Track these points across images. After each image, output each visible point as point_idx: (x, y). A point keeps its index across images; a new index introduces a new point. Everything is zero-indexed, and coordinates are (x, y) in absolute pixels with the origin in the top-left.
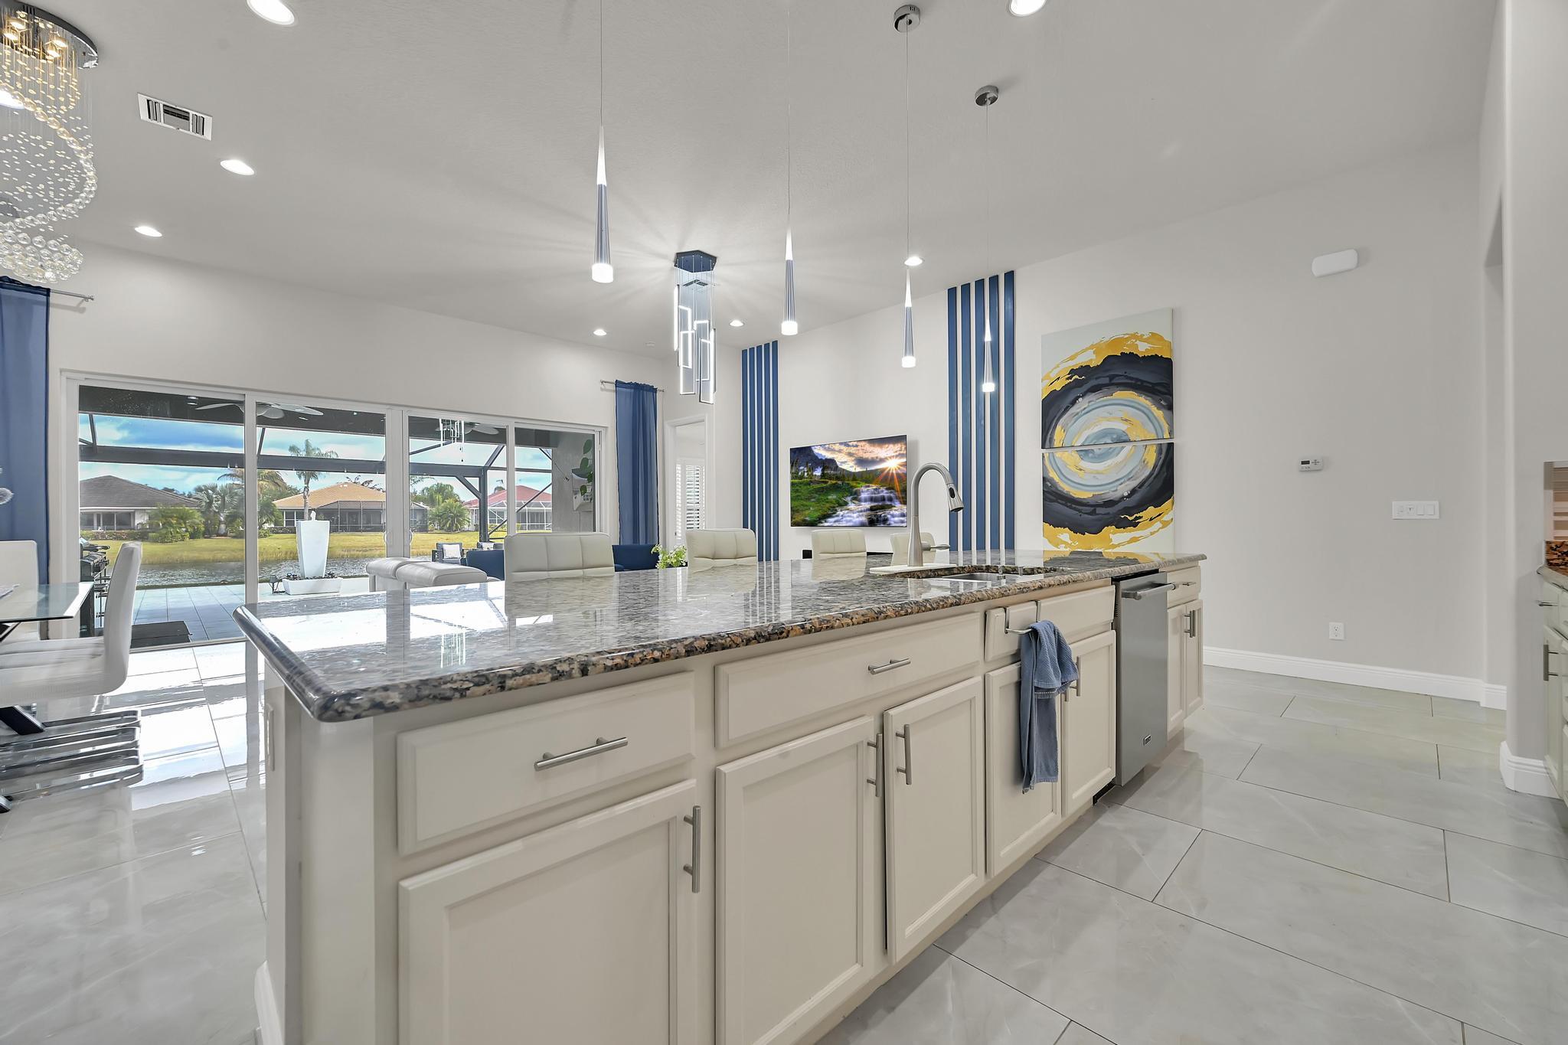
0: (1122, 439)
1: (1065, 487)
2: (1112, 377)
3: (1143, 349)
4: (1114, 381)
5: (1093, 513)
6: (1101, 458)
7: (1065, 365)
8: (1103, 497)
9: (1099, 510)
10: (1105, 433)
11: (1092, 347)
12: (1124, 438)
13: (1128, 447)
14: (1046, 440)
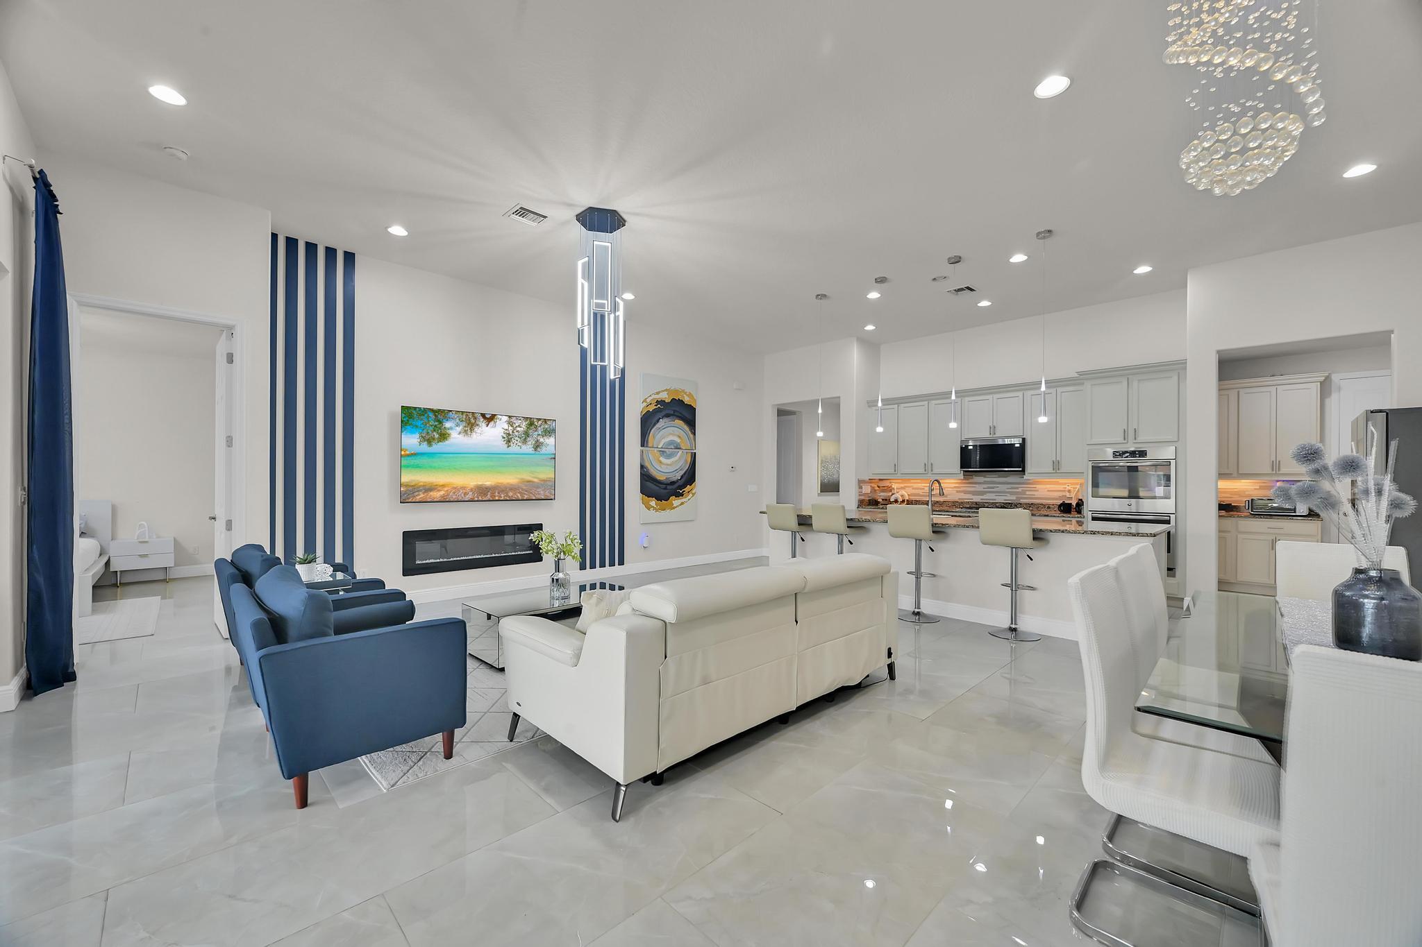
0: (678, 448)
1: (654, 473)
2: (674, 411)
3: (687, 400)
4: (676, 414)
5: (665, 489)
6: (669, 457)
7: (653, 397)
8: (671, 479)
9: (668, 487)
10: (672, 442)
11: (666, 390)
12: (679, 447)
13: (680, 452)
14: (644, 443)
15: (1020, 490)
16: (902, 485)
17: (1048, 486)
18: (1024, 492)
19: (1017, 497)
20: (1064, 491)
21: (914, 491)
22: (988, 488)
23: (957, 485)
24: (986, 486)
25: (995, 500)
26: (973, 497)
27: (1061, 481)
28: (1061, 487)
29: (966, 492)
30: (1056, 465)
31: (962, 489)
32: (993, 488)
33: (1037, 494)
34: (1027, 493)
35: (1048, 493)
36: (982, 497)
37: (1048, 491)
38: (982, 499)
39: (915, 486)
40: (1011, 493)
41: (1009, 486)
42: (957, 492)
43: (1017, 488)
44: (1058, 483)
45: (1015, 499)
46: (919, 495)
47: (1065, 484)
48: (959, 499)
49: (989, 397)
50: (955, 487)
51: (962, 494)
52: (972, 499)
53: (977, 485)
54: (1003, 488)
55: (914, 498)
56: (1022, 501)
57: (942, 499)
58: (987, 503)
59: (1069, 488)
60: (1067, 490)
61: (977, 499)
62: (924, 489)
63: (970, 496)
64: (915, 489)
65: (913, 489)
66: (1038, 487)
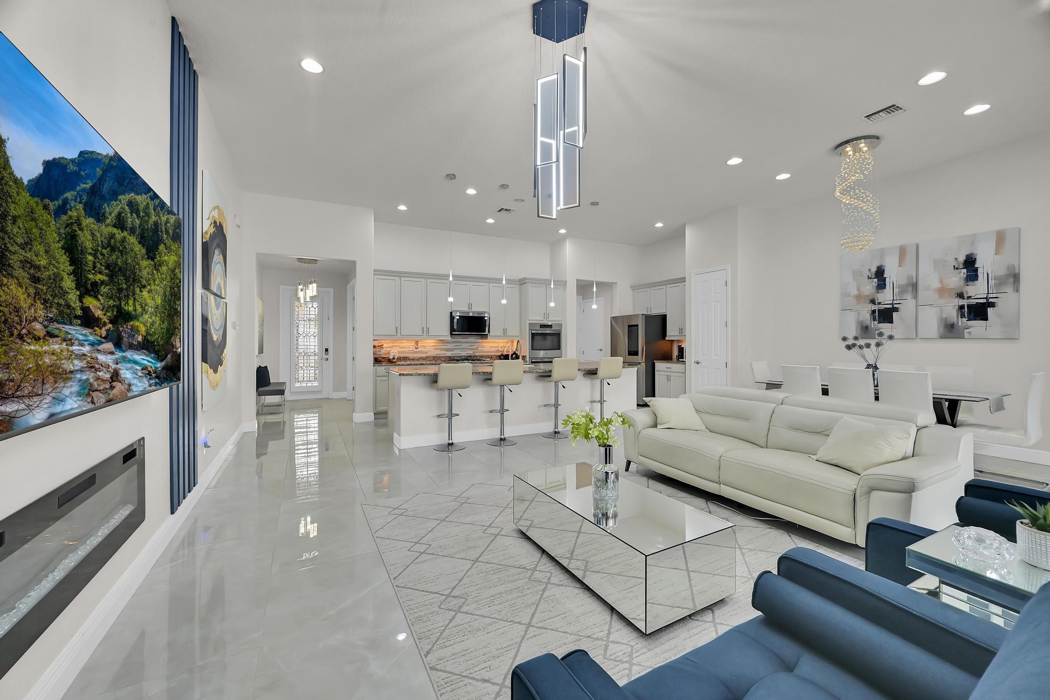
1: (213, 331)
2: (220, 241)
4: (220, 244)
5: (216, 354)
6: (218, 306)
8: (218, 340)
9: (218, 352)
10: (219, 286)
12: (221, 293)
13: (222, 301)
15: (475, 347)
16: (390, 345)
17: (490, 344)
18: (477, 348)
19: (474, 352)
21: (401, 350)
23: (434, 344)
24: (455, 344)
26: (445, 353)
27: (497, 341)
28: (496, 345)
29: (441, 349)
30: (505, 331)
31: (438, 347)
32: (459, 346)
33: (485, 349)
34: (479, 349)
35: (490, 349)
36: (452, 352)
38: (452, 354)
40: (470, 349)
41: (469, 344)
42: (435, 349)
43: (473, 346)
44: (495, 342)
45: (472, 353)
47: (500, 343)
48: (437, 354)
49: (468, 283)
50: (433, 346)
51: (439, 351)
52: (445, 354)
53: (449, 344)
54: (465, 346)
55: (402, 355)
56: (476, 354)
57: (424, 355)
58: (456, 356)
59: (501, 345)
60: (500, 346)
61: (449, 354)
62: (409, 348)
63: (444, 352)
64: (402, 347)
65: (400, 348)
66: (485, 344)
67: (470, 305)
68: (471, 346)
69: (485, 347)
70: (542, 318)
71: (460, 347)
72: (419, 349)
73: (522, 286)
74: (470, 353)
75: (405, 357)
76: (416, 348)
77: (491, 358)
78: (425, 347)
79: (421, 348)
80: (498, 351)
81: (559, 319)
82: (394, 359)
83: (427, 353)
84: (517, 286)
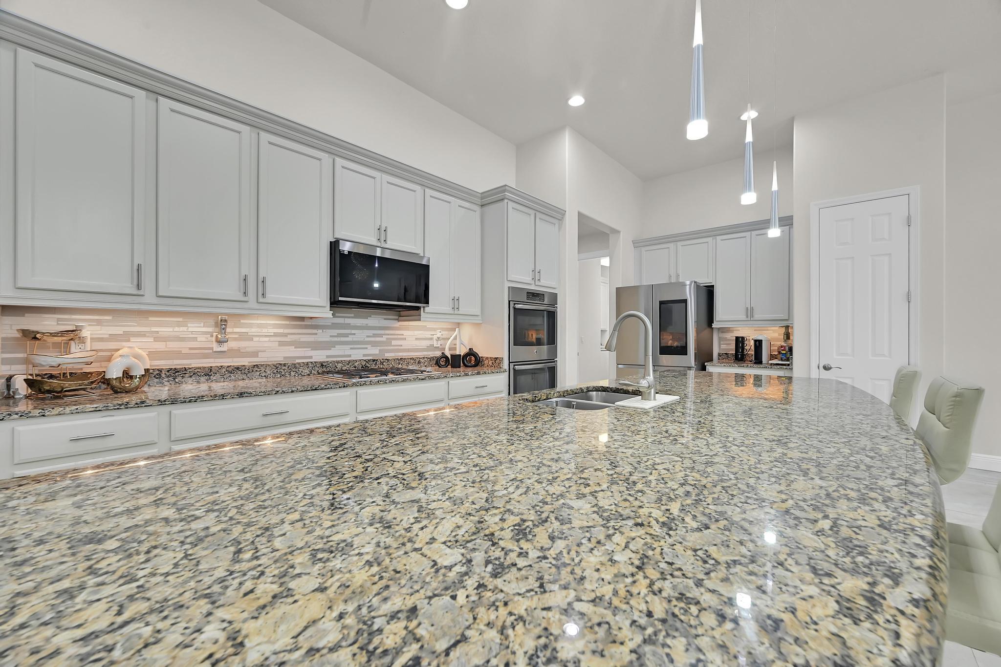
15: (384, 339)
16: (117, 331)
17: (416, 333)
18: (388, 342)
19: (380, 350)
20: (432, 339)
21: (160, 346)
22: (339, 335)
23: (281, 331)
25: (350, 356)
28: (428, 334)
29: (299, 345)
30: (456, 303)
31: (289, 338)
32: (347, 335)
33: (405, 344)
34: (394, 342)
35: (418, 343)
36: (328, 353)
37: (416, 339)
38: (328, 357)
39: (165, 330)
40: (374, 344)
41: (370, 333)
42: (281, 344)
43: (381, 336)
45: (377, 352)
46: (178, 354)
47: (435, 329)
50: (276, 335)
51: (291, 348)
52: (311, 357)
53: (320, 331)
54: (360, 335)
55: (164, 364)
56: (388, 355)
57: (245, 362)
58: (338, 362)
59: (439, 335)
60: (435, 337)
61: (319, 356)
62: (195, 339)
63: (308, 352)
64: (165, 339)
65: (157, 339)
66: (406, 333)
67: (382, 232)
68: (375, 335)
69: (405, 339)
70: (528, 279)
71: (350, 339)
72: (232, 344)
73: (486, 208)
74: (372, 352)
75: (176, 371)
76: (220, 342)
77: (419, 362)
78: (249, 338)
79: (235, 339)
80: (432, 348)
81: (553, 284)
82: (127, 375)
83: (255, 354)
84: (477, 208)
